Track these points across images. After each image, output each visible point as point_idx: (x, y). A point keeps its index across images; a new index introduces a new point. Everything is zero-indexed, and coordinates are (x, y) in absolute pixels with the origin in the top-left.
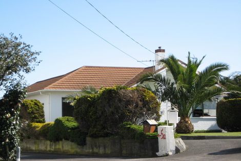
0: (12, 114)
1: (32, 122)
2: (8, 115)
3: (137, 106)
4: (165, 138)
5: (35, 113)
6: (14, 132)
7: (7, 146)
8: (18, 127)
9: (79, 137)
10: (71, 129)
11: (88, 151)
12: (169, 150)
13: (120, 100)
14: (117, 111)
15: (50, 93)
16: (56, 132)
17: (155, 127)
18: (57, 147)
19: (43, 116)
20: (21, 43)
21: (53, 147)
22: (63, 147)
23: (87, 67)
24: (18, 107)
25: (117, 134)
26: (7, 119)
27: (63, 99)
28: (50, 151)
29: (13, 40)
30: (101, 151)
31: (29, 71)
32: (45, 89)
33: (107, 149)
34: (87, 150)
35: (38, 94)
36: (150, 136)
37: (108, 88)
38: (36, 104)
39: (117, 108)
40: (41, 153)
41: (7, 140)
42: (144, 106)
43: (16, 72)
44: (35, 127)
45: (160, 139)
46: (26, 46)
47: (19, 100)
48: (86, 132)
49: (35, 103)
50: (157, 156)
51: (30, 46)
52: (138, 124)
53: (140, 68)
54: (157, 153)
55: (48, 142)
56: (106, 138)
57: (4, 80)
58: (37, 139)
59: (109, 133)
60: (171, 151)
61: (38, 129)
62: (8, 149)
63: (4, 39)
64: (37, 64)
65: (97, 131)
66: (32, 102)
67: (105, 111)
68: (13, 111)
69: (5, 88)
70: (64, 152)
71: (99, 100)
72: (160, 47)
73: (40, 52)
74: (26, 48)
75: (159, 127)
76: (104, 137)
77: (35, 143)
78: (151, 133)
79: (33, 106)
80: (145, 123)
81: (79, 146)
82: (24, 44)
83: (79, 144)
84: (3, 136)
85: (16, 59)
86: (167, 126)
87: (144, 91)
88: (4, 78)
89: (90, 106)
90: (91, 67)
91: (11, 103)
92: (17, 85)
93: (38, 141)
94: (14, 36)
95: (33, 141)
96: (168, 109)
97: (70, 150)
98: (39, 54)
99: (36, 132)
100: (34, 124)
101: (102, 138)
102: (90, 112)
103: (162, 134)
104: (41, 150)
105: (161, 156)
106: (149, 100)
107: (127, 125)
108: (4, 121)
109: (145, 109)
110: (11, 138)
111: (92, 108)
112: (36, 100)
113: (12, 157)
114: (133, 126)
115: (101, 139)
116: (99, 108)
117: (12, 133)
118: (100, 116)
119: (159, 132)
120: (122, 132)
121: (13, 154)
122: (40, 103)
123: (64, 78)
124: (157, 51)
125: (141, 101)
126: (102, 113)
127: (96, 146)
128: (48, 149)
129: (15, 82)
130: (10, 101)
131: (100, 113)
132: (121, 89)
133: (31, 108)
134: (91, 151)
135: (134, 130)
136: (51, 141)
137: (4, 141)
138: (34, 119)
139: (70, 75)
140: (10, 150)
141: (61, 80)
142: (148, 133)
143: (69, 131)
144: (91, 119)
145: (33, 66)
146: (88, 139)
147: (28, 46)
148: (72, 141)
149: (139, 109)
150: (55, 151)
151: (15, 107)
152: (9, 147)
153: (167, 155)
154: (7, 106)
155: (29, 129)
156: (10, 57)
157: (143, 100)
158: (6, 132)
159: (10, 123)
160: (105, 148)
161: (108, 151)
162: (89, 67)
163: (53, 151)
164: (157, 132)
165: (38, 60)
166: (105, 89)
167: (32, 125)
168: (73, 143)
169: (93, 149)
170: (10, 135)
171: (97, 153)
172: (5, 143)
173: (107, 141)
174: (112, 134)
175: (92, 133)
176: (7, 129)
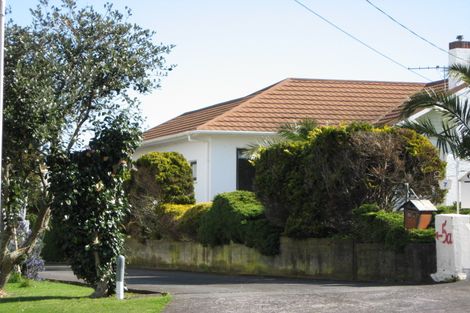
0: (109, 183)
1: (166, 202)
2: (100, 186)
3: (391, 169)
4: (451, 242)
5: (172, 183)
6: (111, 224)
7: (96, 255)
8: (120, 213)
9: (265, 237)
10: (247, 218)
11: (284, 267)
12: (458, 268)
13: (354, 156)
14: (348, 181)
15: (210, 140)
16: (217, 226)
17: (429, 216)
18: (219, 258)
19: (190, 189)
20: (130, 26)
21: (210, 258)
22: (230, 258)
23: (294, 80)
24: (122, 167)
25: (347, 230)
26: (96, 193)
27: (240, 151)
28: (202, 266)
29: (112, 18)
30: (313, 268)
31: (146, 89)
32: (200, 130)
33: (325, 265)
34: (282, 266)
35: (184, 141)
36: (417, 237)
37: (327, 127)
38: (175, 162)
39: (348, 173)
40: (184, 271)
41: (97, 241)
42: (409, 169)
43: (118, 91)
44: (172, 214)
45: (439, 243)
46: (141, 33)
47: (123, 152)
48: (279, 225)
49: (172, 160)
50: (431, 282)
51: (150, 33)
52: (395, 210)
53: (414, 85)
54: (432, 275)
55: (200, 247)
56: (323, 240)
57: (93, 108)
58: (177, 239)
59: (329, 228)
60: (464, 271)
61: (178, 218)
62: (97, 261)
63: (92, 16)
64: (164, 72)
65: (303, 223)
66: (167, 157)
67: (321, 179)
68: (111, 177)
69: (93, 127)
70: (232, 270)
71: (308, 154)
72: (460, 37)
73: (172, 47)
74: (142, 37)
75: (437, 216)
76: (319, 237)
77: (171, 248)
78: (421, 229)
79: (168, 166)
80: (409, 207)
81: (265, 258)
82: (136, 28)
83: (264, 253)
84: (87, 231)
85: (119, 62)
86: (457, 215)
87: (410, 136)
88: (93, 104)
89: (289, 168)
90: (305, 80)
91: (106, 159)
92: (120, 118)
93: (176, 244)
94: (113, 9)
95: (168, 245)
96: (459, 177)
97: (246, 265)
98: (168, 51)
99: (173, 224)
100: (170, 207)
101: (314, 240)
102: (288, 182)
103: (444, 231)
104: (185, 265)
105: (442, 282)
106: (421, 157)
107: (369, 211)
108: (90, 199)
109: (410, 176)
110: (106, 236)
111: (292, 172)
112: (175, 154)
113: (107, 279)
114: (382, 214)
115: (312, 242)
116: (308, 172)
117: (107, 225)
118: (311, 191)
119: (438, 229)
120: (356, 226)
121: (109, 272)
122: (183, 160)
123: (243, 105)
124: (453, 46)
125: (401, 157)
126: (315, 183)
127: (301, 257)
128: (200, 262)
129: (116, 113)
130: (103, 154)
131: (311, 184)
132: (357, 130)
133: (164, 171)
134: (290, 267)
135: (382, 223)
136: (205, 245)
137: (90, 242)
138: (169, 196)
139: (256, 99)
140: (103, 263)
141: (235, 109)
142: (413, 231)
143: (243, 222)
144: (290, 198)
145: (157, 78)
146: (285, 241)
147: (146, 33)
148: (250, 246)
149: (396, 175)
150: (213, 267)
151: (115, 167)
152: (101, 257)
153: (455, 280)
154: (96, 165)
155: (159, 218)
156: (105, 57)
157: (405, 155)
158: (93, 222)
159: (104, 203)
160: (320, 263)
161: (328, 269)
162: (300, 80)
163: (209, 268)
164: (434, 227)
165: (167, 65)
166: (322, 129)
167: (164, 208)
168: (252, 251)
169: (294, 263)
170: (102, 229)
171: (303, 273)
172: (91, 247)
173: (325, 246)
174: (335, 232)
175: (292, 228)
176: (97, 216)
